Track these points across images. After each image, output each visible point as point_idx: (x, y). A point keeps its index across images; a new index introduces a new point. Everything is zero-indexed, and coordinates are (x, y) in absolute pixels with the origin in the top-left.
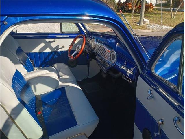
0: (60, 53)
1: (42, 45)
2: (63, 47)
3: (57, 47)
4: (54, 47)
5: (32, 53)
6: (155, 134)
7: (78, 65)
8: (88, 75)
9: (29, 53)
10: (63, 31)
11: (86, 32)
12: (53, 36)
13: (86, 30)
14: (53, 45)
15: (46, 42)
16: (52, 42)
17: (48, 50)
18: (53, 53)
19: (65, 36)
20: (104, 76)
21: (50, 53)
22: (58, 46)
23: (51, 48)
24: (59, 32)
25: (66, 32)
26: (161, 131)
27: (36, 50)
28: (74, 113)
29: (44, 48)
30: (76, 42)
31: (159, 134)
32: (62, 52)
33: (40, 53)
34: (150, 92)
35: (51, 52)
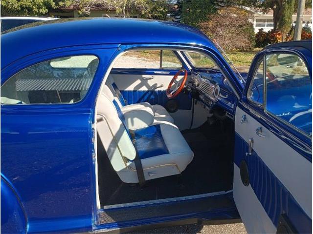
0: (158, 93)
1: (138, 82)
2: (161, 86)
3: (155, 86)
4: (151, 85)
5: (126, 91)
6: (247, 154)
7: (179, 110)
8: (192, 125)
9: (123, 91)
10: (162, 66)
11: (191, 68)
12: (151, 72)
13: (191, 66)
14: (151, 83)
15: (142, 79)
16: (150, 79)
17: (144, 89)
18: (150, 92)
19: (165, 73)
20: (211, 123)
21: (146, 93)
22: (156, 84)
23: (148, 86)
24: (158, 67)
25: (166, 68)
26: (253, 151)
27: (131, 88)
28: (167, 146)
29: (140, 86)
30: (178, 80)
31: (250, 154)
32: (160, 91)
33: (134, 91)
34: (244, 117)
35: (148, 92)
